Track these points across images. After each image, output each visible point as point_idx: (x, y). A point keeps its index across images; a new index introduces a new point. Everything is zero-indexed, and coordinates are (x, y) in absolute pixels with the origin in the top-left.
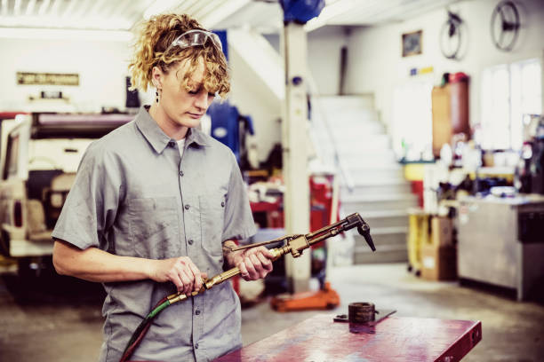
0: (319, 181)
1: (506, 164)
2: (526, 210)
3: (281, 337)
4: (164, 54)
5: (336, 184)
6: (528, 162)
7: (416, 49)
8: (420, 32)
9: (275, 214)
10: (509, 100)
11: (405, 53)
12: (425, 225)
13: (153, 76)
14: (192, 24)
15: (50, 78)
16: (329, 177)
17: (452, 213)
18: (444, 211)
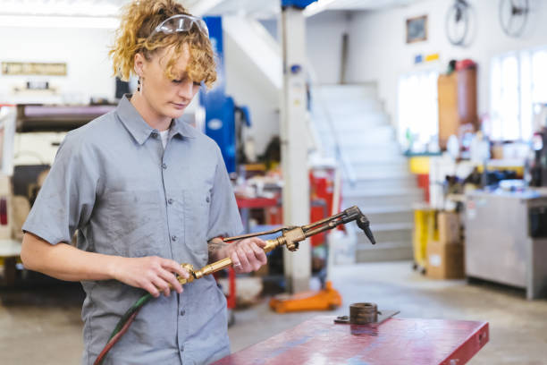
0: (320, 175)
1: (515, 156)
2: (537, 204)
3: (280, 339)
4: (147, 40)
5: (337, 178)
6: (538, 154)
7: (421, 35)
8: (424, 18)
9: (273, 210)
10: (519, 89)
11: (410, 39)
12: (431, 221)
13: (136, 64)
14: (177, 9)
15: (36, 67)
16: (330, 171)
17: (459, 208)
18: (450, 206)
